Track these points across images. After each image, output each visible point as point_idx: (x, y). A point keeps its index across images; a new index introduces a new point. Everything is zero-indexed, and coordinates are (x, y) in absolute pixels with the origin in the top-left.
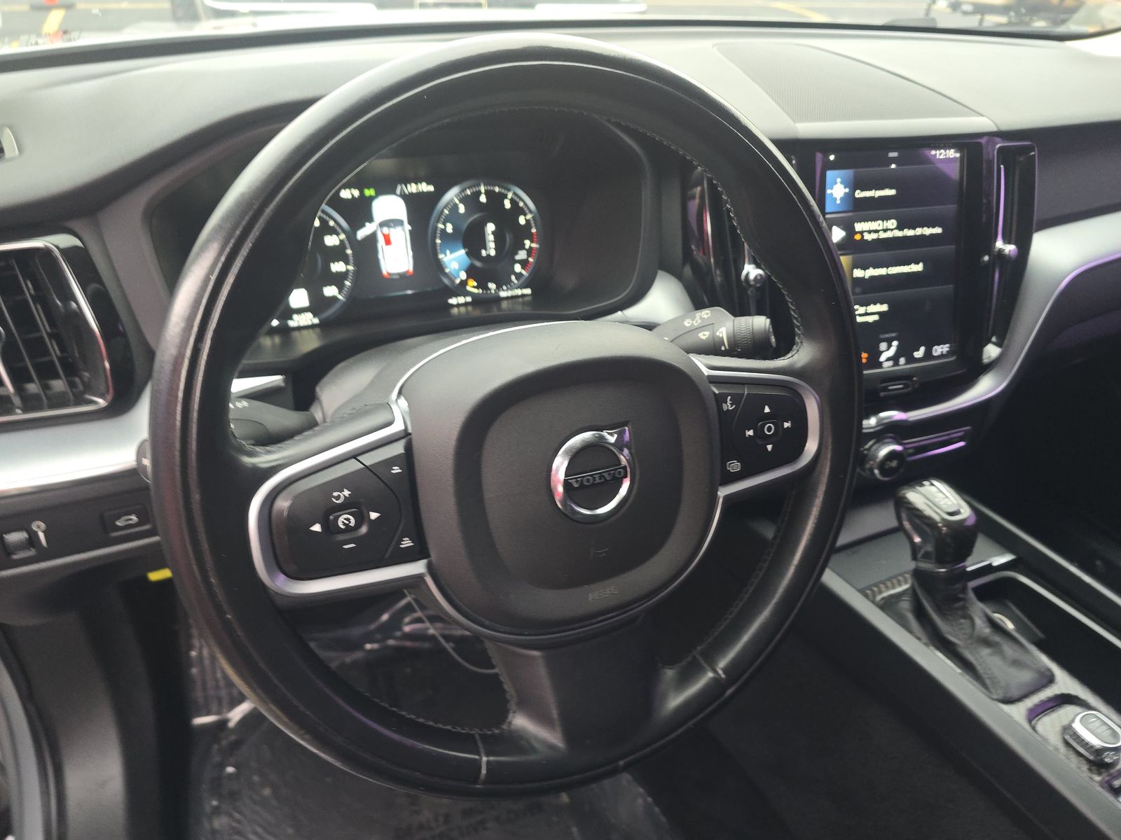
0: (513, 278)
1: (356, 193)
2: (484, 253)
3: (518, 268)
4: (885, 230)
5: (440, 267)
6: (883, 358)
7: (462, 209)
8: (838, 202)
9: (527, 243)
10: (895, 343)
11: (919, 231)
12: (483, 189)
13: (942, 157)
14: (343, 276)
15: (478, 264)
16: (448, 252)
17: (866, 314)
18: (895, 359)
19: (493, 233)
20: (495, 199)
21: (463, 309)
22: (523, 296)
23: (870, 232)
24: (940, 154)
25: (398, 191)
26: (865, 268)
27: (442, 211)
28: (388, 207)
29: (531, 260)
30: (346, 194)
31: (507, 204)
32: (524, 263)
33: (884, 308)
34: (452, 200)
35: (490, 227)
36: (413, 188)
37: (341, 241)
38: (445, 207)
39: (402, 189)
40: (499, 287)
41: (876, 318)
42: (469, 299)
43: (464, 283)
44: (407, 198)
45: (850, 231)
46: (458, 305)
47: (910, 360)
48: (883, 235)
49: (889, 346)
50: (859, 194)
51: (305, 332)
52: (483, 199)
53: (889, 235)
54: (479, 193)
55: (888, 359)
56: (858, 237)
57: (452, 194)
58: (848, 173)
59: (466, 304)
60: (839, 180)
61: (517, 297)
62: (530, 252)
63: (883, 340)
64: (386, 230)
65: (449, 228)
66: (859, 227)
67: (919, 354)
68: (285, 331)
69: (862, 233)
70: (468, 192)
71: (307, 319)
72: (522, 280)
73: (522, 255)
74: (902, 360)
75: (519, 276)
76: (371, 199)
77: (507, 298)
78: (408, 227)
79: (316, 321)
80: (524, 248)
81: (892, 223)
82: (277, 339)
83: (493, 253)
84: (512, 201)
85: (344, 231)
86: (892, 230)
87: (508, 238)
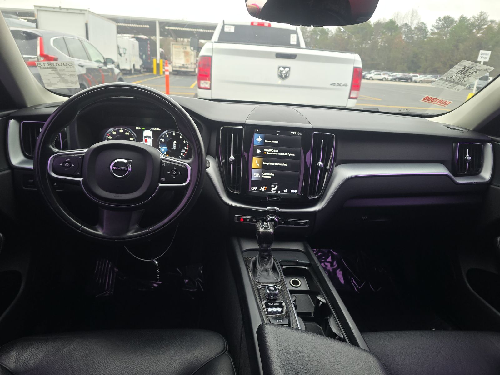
0: (180, 156)
1: (140, 128)
2: (172, 148)
3: (182, 154)
4: (275, 152)
6: (272, 190)
7: (168, 136)
8: (259, 142)
9: (185, 148)
10: (277, 186)
11: (286, 154)
12: (174, 132)
13: (295, 134)
15: (170, 151)
16: (162, 146)
17: (267, 175)
18: (277, 191)
19: (175, 144)
20: (177, 135)
23: (269, 152)
24: (294, 133)
25: (151, 129)
26: (267, 162)
27: (162, 136)
28: (148, 133)
29: (186, 152)
30: (137, 128)
31: (181, 137)
32: (184, 153)
33: (273, 175)
34: (165, 133)
35: (175, 142)
36: (155, 129)
37: (134, 139)
38: (163, 135)
39: (152, 129)
41: (270, 177)
44: (153, 131)
45: (262, 151)
47: (282, 192)
48: (274, 154)
49: (275, 187)
50: (266, 141)
52: (174, 134)
53: (276, 154)
54: (173, 133)
55: (274, 191)
56: (265, 153)
57: (165, 132)
58: (263, 135)
60: (259, 136)
62: (186, 150)
63: (273, 184)
64: (146, 138)
65: (163, 140)
66: (265, 150)
67: (286, 191)
69: (266, 152)
70: (170, 132)
72: (183, 157)
73: (183, 151)
74: (279, 192)
75: (182, 156)
76: (144, 130)
78: (152, 138)
80: (184, 149)
81: (277, 151)
83: (175, 149)
85: (135, 137)
86: (277, 153)
87: (180, 146)
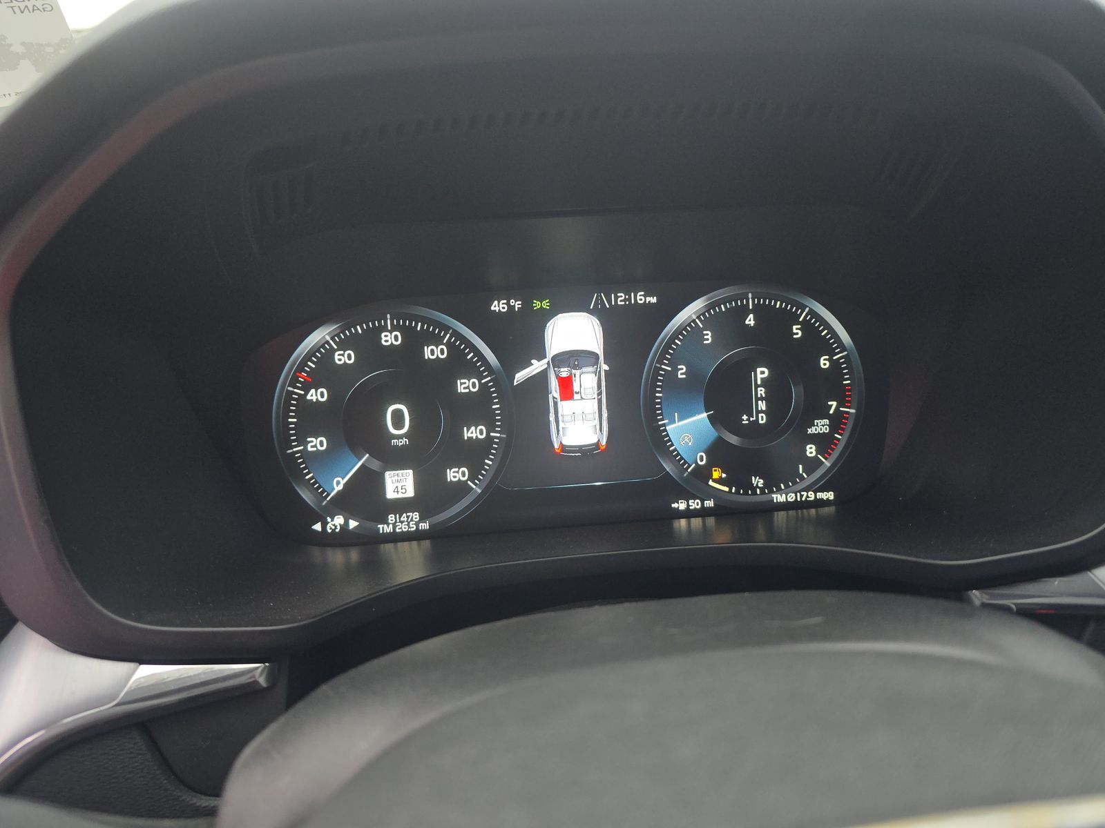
0: (801, 469)
1: (517, 305)
2: (745, 419)
3: (811, 450)
5: (660, 441)
7: (709, 337)
9: (833, 406)
12: (751, 303)
14: (483, 447)
15: (733, 439)
16: (677, 415)
19: (765, 383)
20: (773, 321)
21: (696, 522)
22: (819, 503)
25: (592, 306)
27: (671, 341)
28: (572, 331)
29: (838, 437)
30: (499, 306)
31: (797, 331)
32: (824, 443)
34: (690, 321)
35: (761, 373)
36: (619, 299)
37: (484, 387)
38: (675, 335)
39: (599, 301)
40: (771, 485)
42: (709, 503)
43: (702, 474)
44: (608, 317)
46: (689, 514)
51: (404, 547)
52: (750, 321)
54: (744, 311)
57: (692, 312)
59: (703, 513)
61: (807, 505)
62: (837, 421)
64: (564, 370)
65: (682, 372)
68: (369, 542)
70: (723, 308)
71: (409, 522)
72: (818, 474)
73: (821, 426)
75: (812, 465)
76: (546, 315)
77: (786, 506)
78: (604, 367)
79: (425, 526)
80: (827, 416)
82: (354, 555)
83: (763, 419)
84: (806, 326)
85: (490, 370)
87: (796, 393)
